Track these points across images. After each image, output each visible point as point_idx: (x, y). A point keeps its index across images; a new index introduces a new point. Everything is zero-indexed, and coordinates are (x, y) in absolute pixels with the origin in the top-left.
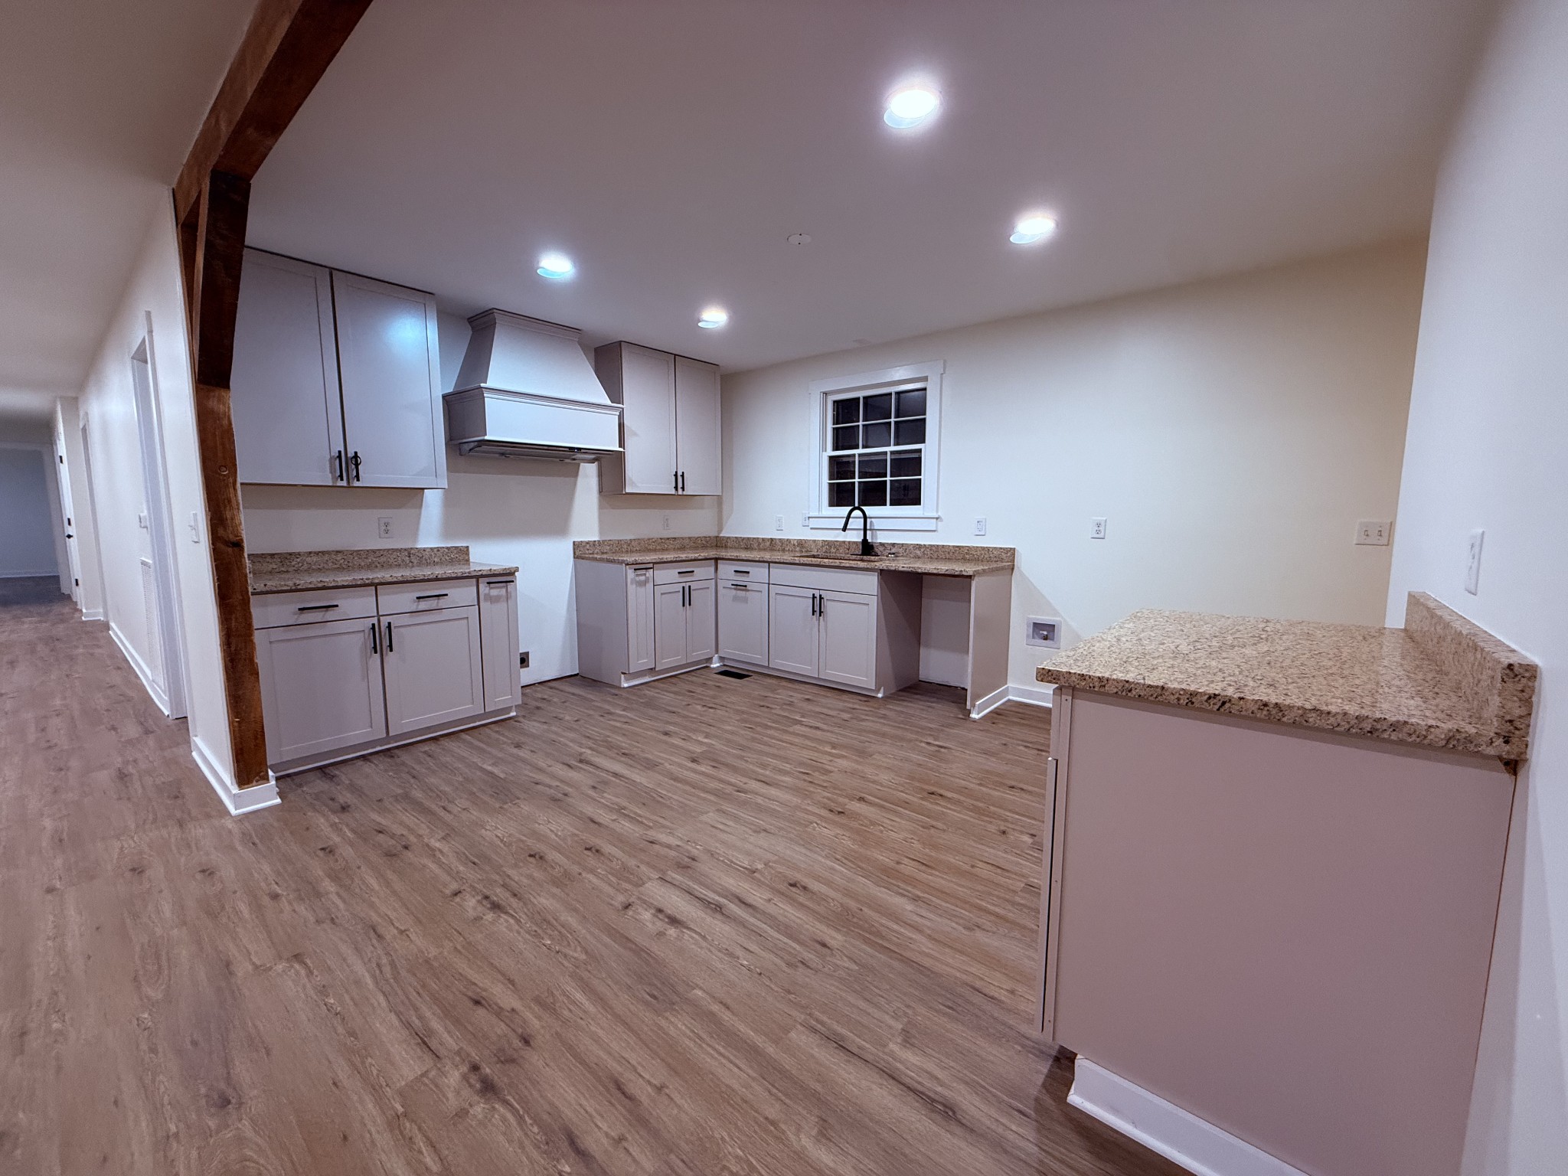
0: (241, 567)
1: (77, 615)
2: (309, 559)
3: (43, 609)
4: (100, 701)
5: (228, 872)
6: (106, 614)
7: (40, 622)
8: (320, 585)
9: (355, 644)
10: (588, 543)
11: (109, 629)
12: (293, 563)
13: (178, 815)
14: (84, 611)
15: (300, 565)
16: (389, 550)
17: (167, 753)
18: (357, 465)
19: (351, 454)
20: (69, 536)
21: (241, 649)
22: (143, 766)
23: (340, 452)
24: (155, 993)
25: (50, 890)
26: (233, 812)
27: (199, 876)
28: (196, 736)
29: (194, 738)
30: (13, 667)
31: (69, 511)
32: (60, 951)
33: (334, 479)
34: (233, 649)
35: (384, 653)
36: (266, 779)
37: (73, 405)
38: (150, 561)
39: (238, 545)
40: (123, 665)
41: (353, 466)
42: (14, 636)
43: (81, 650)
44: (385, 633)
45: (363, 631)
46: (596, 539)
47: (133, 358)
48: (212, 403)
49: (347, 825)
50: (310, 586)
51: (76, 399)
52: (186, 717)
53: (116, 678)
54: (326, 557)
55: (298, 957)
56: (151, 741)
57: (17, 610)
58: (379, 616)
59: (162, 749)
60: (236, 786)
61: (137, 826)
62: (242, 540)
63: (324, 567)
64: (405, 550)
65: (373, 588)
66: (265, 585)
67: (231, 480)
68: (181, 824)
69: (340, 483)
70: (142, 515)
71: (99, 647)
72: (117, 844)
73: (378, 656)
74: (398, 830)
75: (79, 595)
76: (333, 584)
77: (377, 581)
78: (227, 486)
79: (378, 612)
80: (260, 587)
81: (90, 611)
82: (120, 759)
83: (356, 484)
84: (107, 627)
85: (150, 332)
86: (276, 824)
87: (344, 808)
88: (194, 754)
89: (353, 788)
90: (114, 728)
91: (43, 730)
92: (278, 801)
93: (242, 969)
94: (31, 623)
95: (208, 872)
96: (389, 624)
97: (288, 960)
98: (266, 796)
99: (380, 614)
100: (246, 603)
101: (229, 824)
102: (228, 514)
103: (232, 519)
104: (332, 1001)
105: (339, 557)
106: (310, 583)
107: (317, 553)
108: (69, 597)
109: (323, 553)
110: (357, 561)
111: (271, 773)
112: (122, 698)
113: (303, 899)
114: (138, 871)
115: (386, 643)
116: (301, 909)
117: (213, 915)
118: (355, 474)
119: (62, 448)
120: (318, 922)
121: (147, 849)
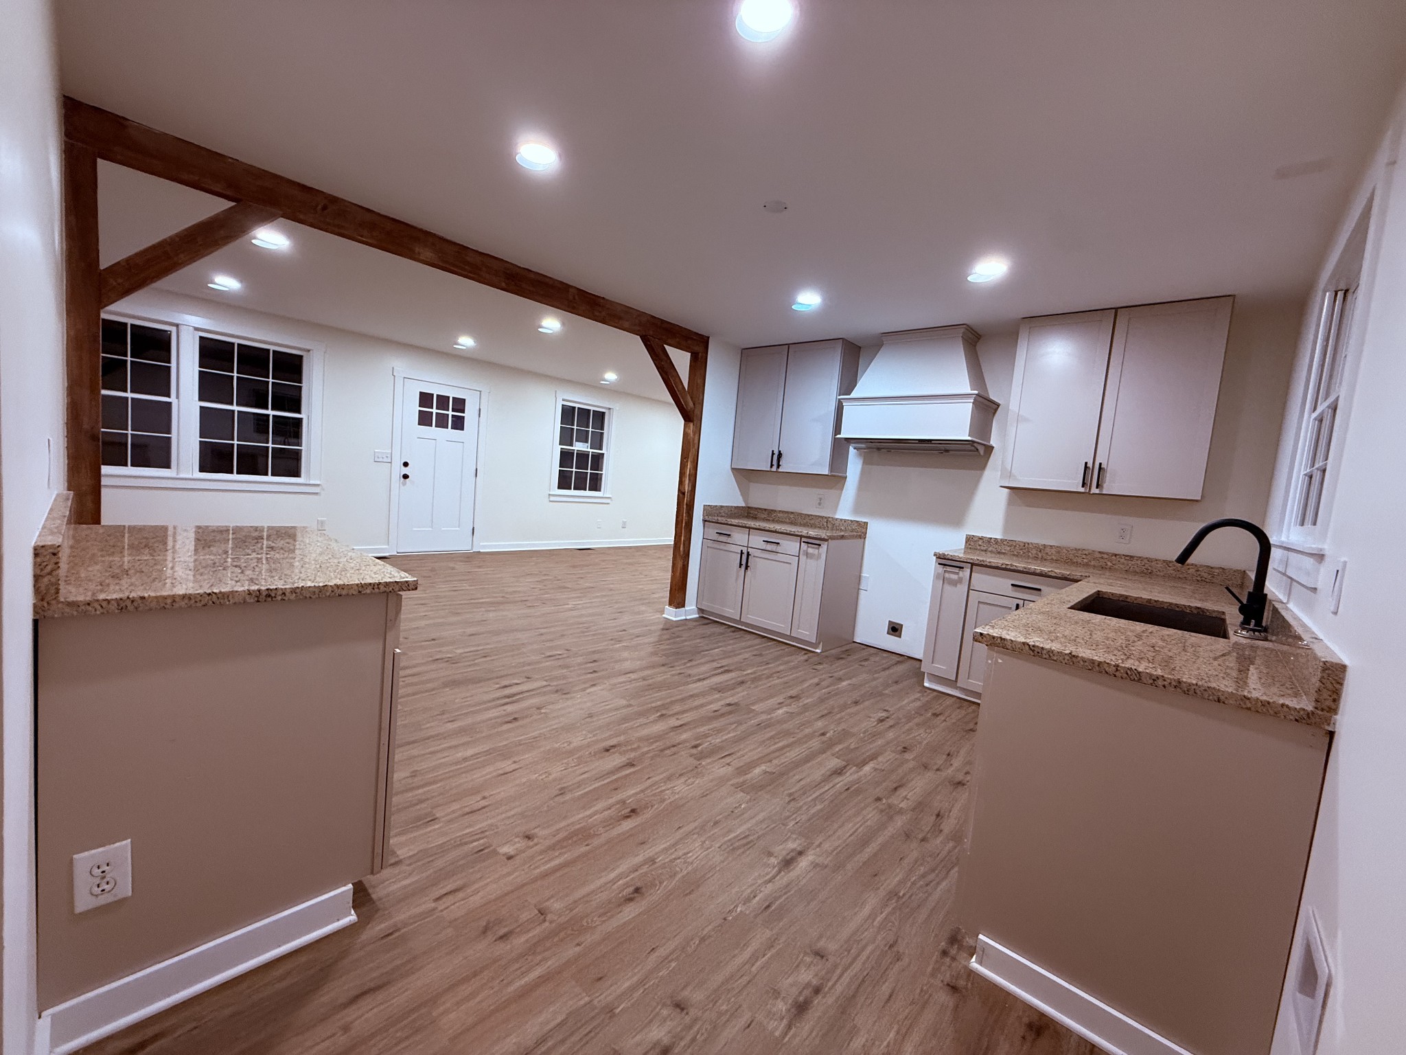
10: (981, 538)
16: (816, 516)
46: (999, 537)
64: (826, 518)
110: (800, 520)
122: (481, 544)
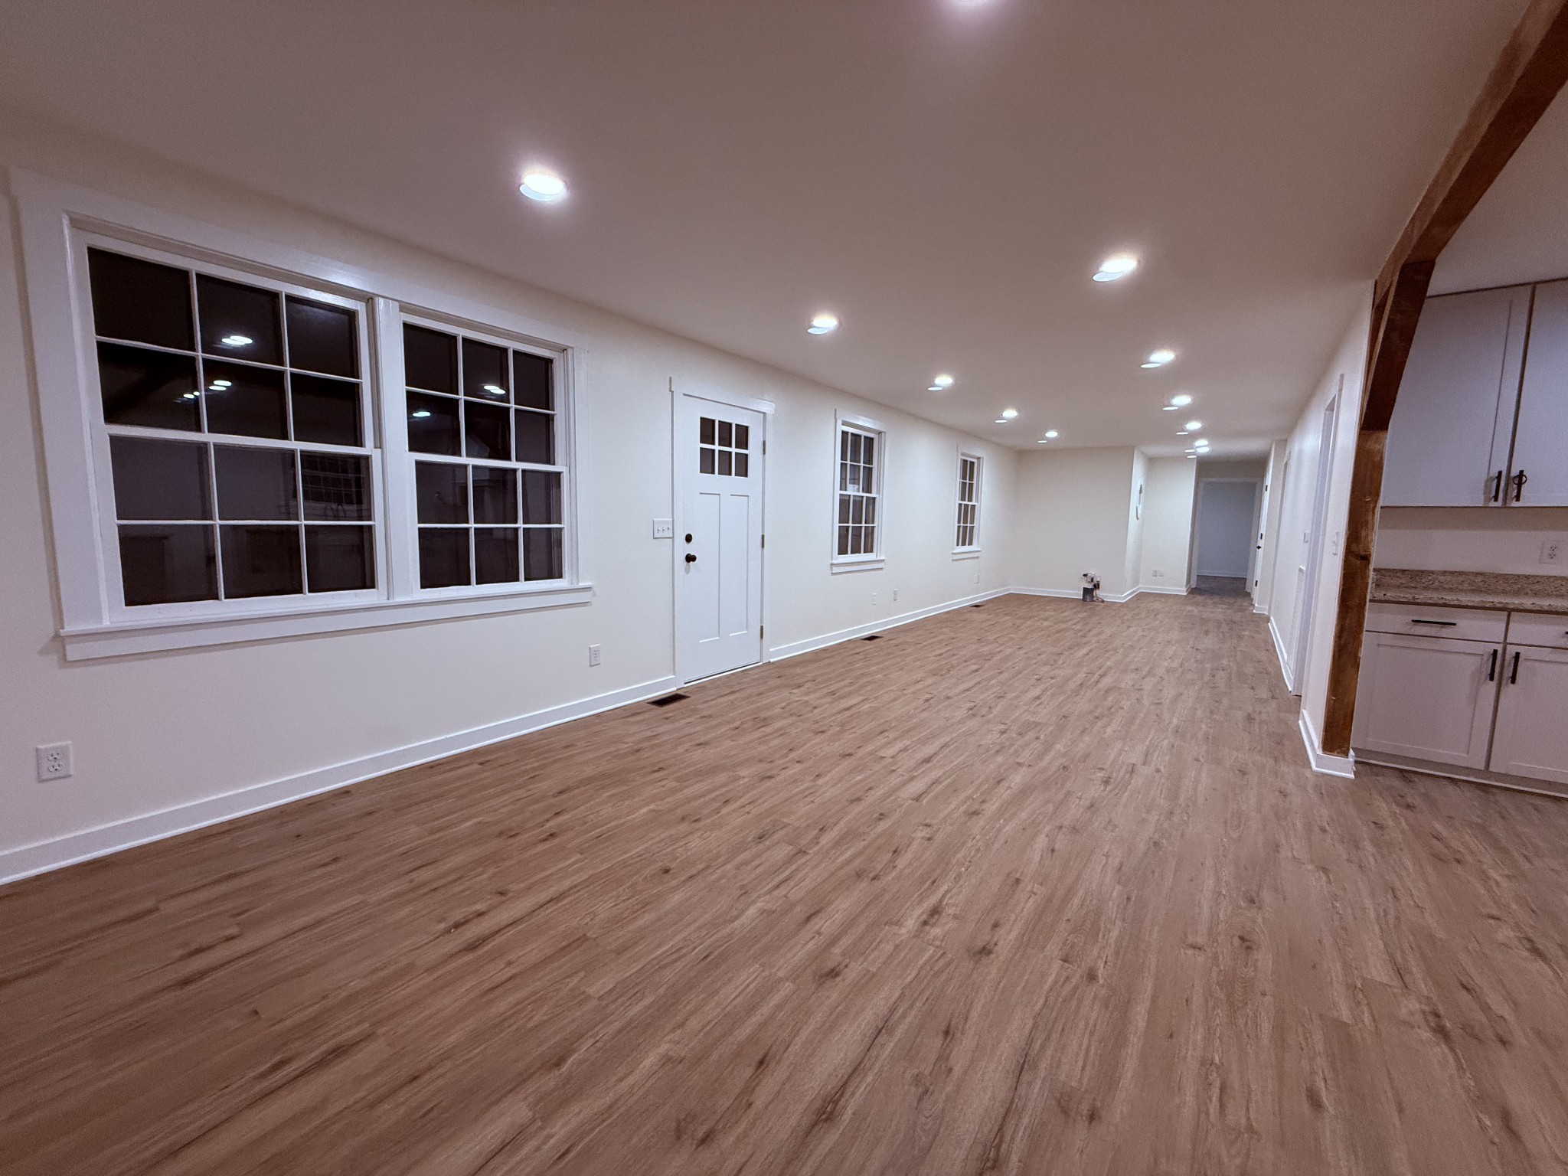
0: (1365, 577)
1: (1251, 608)
2: (1442, 578)
3: (1232, 601)
4: (1249, 669)
5: (1296, 800)
6: (1269, 611)
7: (1228, 609)
8: (1440, 602)
9: (1469, 665)
11: (1268, 622)
12: (1423, 581)
13: (1276, 753)
14: (1256, 605)
15: (1431, 582)
17: (1282, 715)
18: (1520, 485)
19: (1515, 472)
20: (1259, 547)
21: (1349, 643)
22: (1264, 717)
23: (1500, 473)
24: (1235, 835)
25: (1197, 760)
26: (1314, 767)
27: (1277, 793)
28: (1305, 709)
29: (1303, 710)
30: (1207, 635)
31: (1263, 530)
32: (1195, 789)
33: (1487, 500)
34: (1342, 642)
35: (1504, 682)
36: (1346, 754)
37: (1283, 443)
38: (1304, 569)
39: (1366, 558)
40: (1270, 648)
41: (1515, 486)
42: (1211, 615)
43: (1247, 633)
44: (1510, 663)
45: (1482, 655)
47: (1326, 410)
48: (1371, 445)
49: (1406, 819)
50: (1430, 601)
51: (1286, 440)
52: (1301, 696)
53: (1263, 656)
54: (1461, 579)
55: (1325, 870)
56: (1274, 704)
57: (1216, 599)
58: (1505, 643)
59: (1279, 711)
60: (1321, 750)
61: (1250, 749)
62: (1370, 555)
63: (1457, 588)
65: (1506, 613)
66: (1385, 595)
67: (1372, 505)
68: (1276, 759)
69: (1493, 504)
70: (1306, 532)
71: (1259, 633)
72: (1235, 754)
73: (1493, 685)
74: (1455, 844)
75: (1256, 594)
76: (1456, 603)
77: (1511, 607)
78: (1368, 510)
79: (1506, 638)
80: (1379, 595)
81: (1259, 607)
82: (1251, 708)
83: (1515, 504)
84: (1268, 620)
85: (1340, 390)
86: (1343, 789)
87: (1409, 807)
88: (1300, 722)
89: (1426, 797)
90: (1253, 688)
91: (1214, 676)
92: (1352, 776)
93: (1285, 853)
94: (1222, 608)
95: (1284, 794)
96: (1518, 654)
97: (1317, 867)
98: (1342, 768)
99: (1508, 641)
100: (1362, 607)
101: (1308, 774)
102: (1363, 534)
103: (1365, 537)
104: (1338, 905)
105: (1479, 579)
106: (1430, 599)
107: (1452, 573)
108: (1249, 594)
109: (1461, 573)
111: (1352, 752)
112: (1264, 671)
113: (1343, 842)
114: (1243, 773)
115: (1508, 672)
116: (1340, 848)
117: (1278, 818)
118: (1515, 493)
119: (1268, 481)
120: (1349, 860)
121: (1251, 764)
122: (771, 650)
